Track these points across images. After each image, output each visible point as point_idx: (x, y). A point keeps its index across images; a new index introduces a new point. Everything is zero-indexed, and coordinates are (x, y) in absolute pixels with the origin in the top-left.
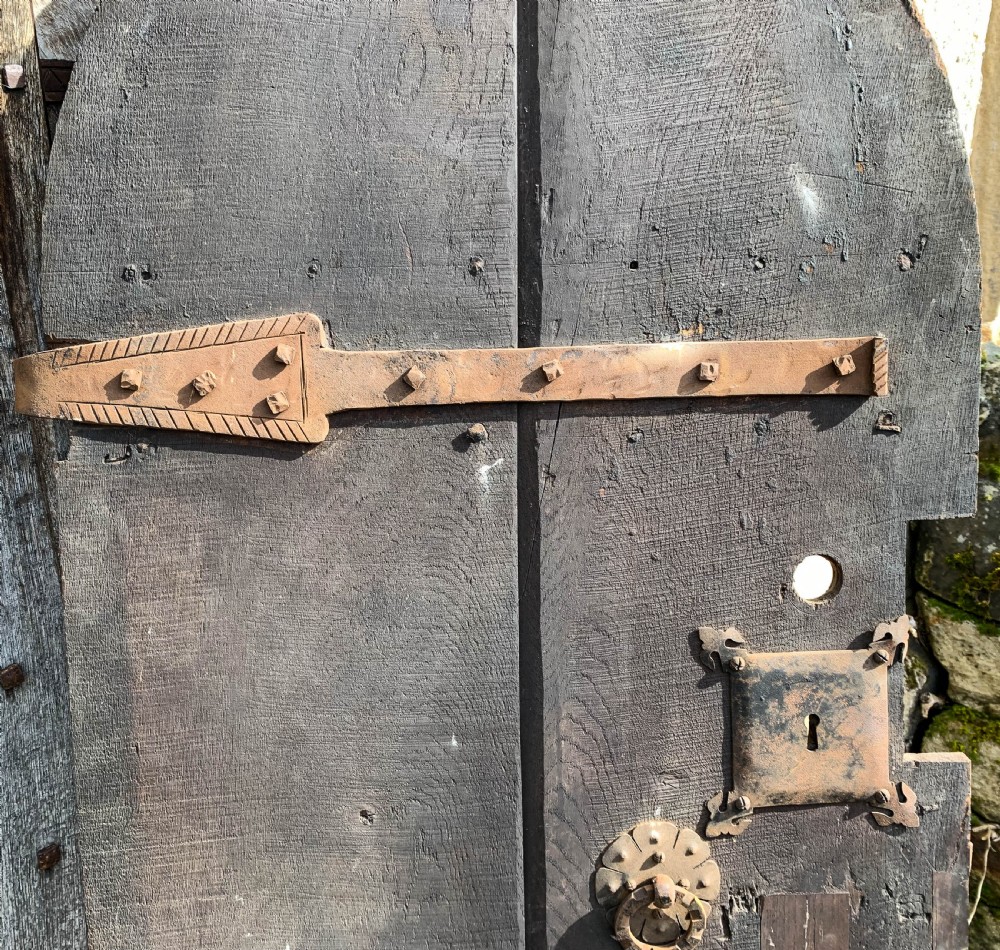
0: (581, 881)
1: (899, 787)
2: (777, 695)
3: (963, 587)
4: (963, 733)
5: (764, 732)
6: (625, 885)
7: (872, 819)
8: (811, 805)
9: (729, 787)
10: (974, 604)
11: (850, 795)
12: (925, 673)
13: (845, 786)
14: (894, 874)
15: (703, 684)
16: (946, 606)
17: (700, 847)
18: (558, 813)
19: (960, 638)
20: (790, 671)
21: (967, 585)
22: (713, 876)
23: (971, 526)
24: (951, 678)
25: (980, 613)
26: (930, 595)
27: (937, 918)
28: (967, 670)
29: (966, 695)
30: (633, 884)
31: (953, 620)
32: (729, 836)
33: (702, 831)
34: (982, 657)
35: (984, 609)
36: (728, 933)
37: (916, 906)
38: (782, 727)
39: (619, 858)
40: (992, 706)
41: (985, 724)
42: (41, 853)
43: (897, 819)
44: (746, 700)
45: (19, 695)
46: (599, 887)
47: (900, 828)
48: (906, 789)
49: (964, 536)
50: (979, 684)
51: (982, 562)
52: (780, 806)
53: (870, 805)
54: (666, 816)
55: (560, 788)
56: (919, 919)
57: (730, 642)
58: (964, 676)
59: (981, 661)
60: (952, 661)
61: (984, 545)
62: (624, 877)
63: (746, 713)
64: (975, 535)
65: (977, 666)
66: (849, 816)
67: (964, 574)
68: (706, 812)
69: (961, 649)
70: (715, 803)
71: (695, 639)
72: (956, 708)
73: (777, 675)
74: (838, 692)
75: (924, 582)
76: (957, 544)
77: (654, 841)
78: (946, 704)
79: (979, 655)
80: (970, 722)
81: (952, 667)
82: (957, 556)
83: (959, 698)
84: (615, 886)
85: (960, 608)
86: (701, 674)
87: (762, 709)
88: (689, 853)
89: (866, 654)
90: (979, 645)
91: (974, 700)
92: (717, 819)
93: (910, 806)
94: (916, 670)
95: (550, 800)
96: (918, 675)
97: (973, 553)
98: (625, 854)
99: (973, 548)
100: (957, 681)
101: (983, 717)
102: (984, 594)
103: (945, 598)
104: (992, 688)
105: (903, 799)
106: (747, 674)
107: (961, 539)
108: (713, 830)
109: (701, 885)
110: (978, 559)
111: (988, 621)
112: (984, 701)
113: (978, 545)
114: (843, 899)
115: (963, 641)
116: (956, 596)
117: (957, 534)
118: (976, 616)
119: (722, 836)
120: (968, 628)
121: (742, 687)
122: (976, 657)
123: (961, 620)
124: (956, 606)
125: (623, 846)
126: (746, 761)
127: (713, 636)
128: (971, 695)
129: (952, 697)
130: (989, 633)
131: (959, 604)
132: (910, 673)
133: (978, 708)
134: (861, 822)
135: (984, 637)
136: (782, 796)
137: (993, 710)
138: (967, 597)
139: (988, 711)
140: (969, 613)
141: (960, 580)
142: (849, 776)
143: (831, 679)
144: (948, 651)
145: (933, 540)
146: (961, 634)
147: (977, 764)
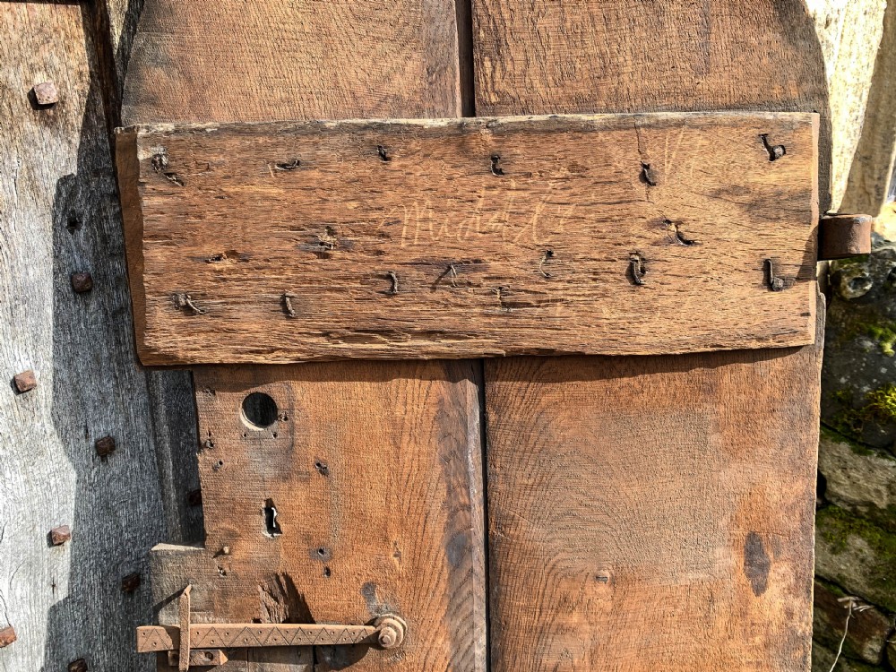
3: (843, 416)
4: (835, 527)
10: (849, 430)
16: (828, 430)
19: (837, 455)
21: (846, 416)
23: (852, 371)
24: (828, 485)
25: (854, 437)
28: (841, 480)
29: (839, 498)
31: (833, 441)
34: (853, 470)
35: (858, 434)
40: (859, 508)
41: (852, 521)
49: (846, 378)
50: (850, 491)
51: (858, 399)
58: (839, 484)
59: (853, 474)
60: (830, 472)
61: (860, 386)
64: (854, 378)
65: (849, 477)
67: (844, 407)
69: (837, 463)
72: (830, 508)
76: (840, 384)
78: (823, 504)
79: (851, 468)
80: (841, 518)
81: (830, 476)
82: (839, 393)
83: (834, 500)
85: (839, 433)
90: (851, 461)
91: (845, 502)
97: (852, 392)
99: (852, 387)
100: (833, 487)
101: (851, 516)
102: (858, 423)
103: (828, 424)
104: (860, 494)
107: (843, 380)
110: (855, 396)
111: (860, 443)
112: (853, 504)
113: (856, 386)
115: (840, 457)
116: (836, 423)
117: (840, 376)
118: (851, 439)
120: (844, 448)
122: (848, 470)
123: (839, 441)
124: (835, 431)
128: (844, 498)
129: (828, 499)
130: (860, 453)
131: (839, 429)
133: (848, 508)
135: (856, 456)
137: (859, 511)
138: (845, 424)
139: (855, 511)
140: (846, 437)
141: (840, 411)
144: (827, 465)
146: (838, 452)
147: (845, 550)
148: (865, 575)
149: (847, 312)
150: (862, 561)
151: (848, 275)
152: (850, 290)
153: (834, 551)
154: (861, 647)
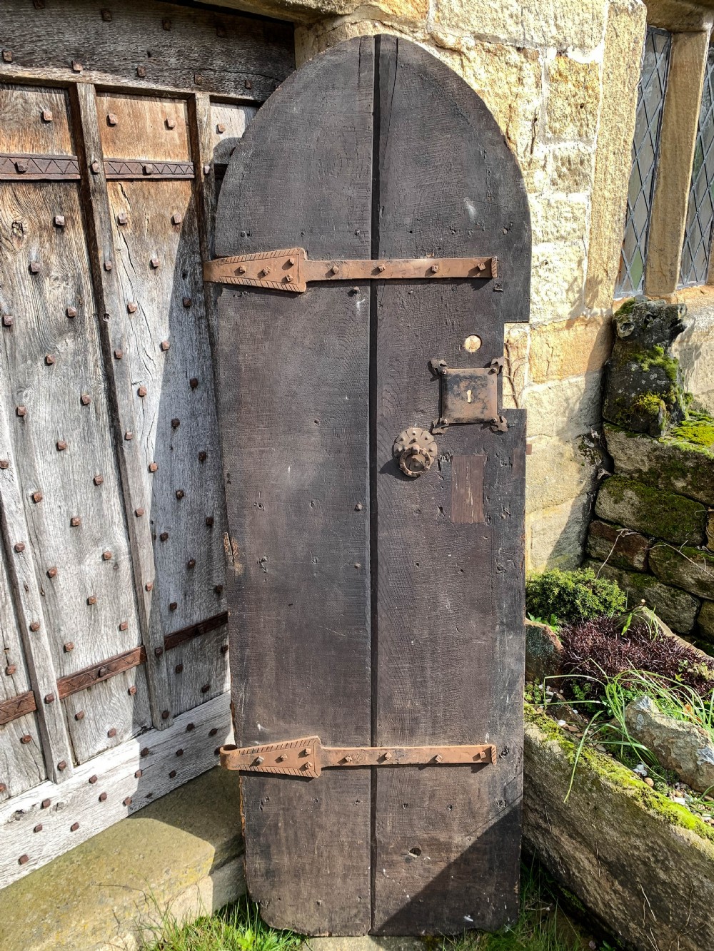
0: (389, 448)
1: (500, 418)
2: (457, 383)
5: (453, 396)
6: (404, 450)
7: (491, 429)
8: (468, 424)
9: (441, 416)
10: (624, 423)
11: (483, 419)
12: (600, 458)
13: (482, 416)
14: (499, 449)
15: (432, 380)
16: (613, 426)
17: (430, 437)
18: (382, 424)
20: (462, 375)
22: (434, 448)
24: (614, 462)
25: (626, 427)
26: (607, 421)
27: (514, 466)
28: (622, 457)
29: (622, 470)
30: (406, 448)
31: (615, 432)
32: (440, 434)
33: (431, 432)
34: (628, 449)
35: (629, 425)
36: (440, 469)
37: (507, 461)
38: (459, 394)
39: (402, 440)
40: (633, 474)
41: (626, 481)
42: (200, 454)
43: (500, 429)
44: (446, 385)
45: (196, 391)
46: (395, 450)
47: (501, 432)
48: (503, 418)
49: (622, 390)
50: (627, 464)
51: (628, 402)
52: (458, 424)
53: (490, 423)
54: (418, 426)
55: (382, 415)
56: (508, 466)
57: (441, 365)
58: (620, 460)
59: (627, 451)
60: (615, 453)
61: (630, 394)
62: (403, 446)
63: (446, 389)
64: (626, 389)
65: (625, 454)
66: (482, 428)
67: (620, 408)
68: (433, 425)
69: (619, 446)
70: (435, 422)
71: (430, 364)
72: (615, 476)
73: (457, 376)
74: (479, 382)
75: (605, 415)
76: (618, 394)
77: (414, 434)
78: (610, 474)
80: (620, 480)
81: (615, 456)
82: (618, 400)
83: (618, 471)
84: (400, 449)
85: (618, 426)
86: (432, 377)
87: (452, 388)
88: (426, 439)
90: (627, 443)
91: (625, 472)
92: (436, 427)
93: (504, 424)
94: (596, 457)
95: (379, 419)
96: (597, 459)
97: (625, 398)
98: (404, 438)
99: (625, 395)
100: (618, 463)
101: (628, 479)
102: (628, 417)
104: (633, 465)
105: (502, 421)
106: (447, 376)
107: (620, 391)
108: (435, 431)
109: (430, 451)
111: (630, 430)
112: (629, 473)
113: (627, 394)
114: (481, 458)
115: (620, 442)
116: (617, 420)
117: (618, 389)
118: (626, 430)
119: (438, 434)
120: (622, 434)
121: (445, 381)
122: (625, 450)
123: (618, 431)
124: (616, 425)
125: (403, 435)
126: (446, 407)
127: (436, 363)
128: (624, 470)
129: (613, 470)
130: (631, 437)
131: (618, 423)
132: (592, 458)
133: (625, 475)
134: (487, 430)
135: (629, 439)
136: (459, 419)
137: (632, 476)
138: (621, 419)
140: (622, 427)
141: (618, 412)
142: (482, 413)
143: (477, 377)
144: (613, 448)
145: (609, 393)
146: (618, 439)
147: (622, 500)
148: (634, 514)
149: (623, 348)
150: (632, 505)
151: (620, 322)
152: (621, 331)
153: (616, 502)
154: (632, 560)
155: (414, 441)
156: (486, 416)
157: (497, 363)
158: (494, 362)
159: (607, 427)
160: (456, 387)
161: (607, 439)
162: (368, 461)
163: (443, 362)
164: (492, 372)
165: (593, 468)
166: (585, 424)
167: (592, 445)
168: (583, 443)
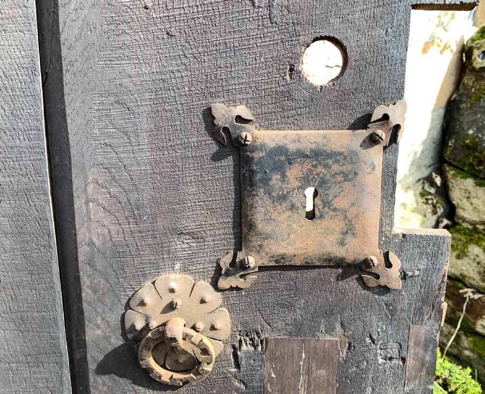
0: (114, 319)
1: (386, 256)
2: (279, 168)
3: (469, 158)
4: (460, 240)
5: (268, 202)
6: (147, 328)
7: (361, 280)
8: (307, 267)
9: (238, 248)
10: (474, 169)
11: (342, 260)
12: (443, 207)
13: (339, 252)
14: (378, 325)
15: (216, 157)
16: (458, 170)
17: (213, 297)
18: (91, 263)
19: (463, 188)
20: (292, 147)
21: (471, 158)
22: (224, 322)
23: (478, 124)
24: (457, 211)
25: (477, 174)
26: (450, 164)
27: (410, 362)
28: (466, 206)
29: (464, 220)
30: (154, 324)
31: (461, 178)
32: (237, 289)
33: (215, 284)
34: (475, 199)
35: (480, 171)
36: (238, 365)
37: (394, 350)
38: (283, 198)
39: (142, 304)
40: (478, 226)
41: (472, 235)
43: (382, 281)
44: (252, 172)
46: (128, 325)
47: (385, 290)
48: (393, 257)
49: (473, 130)
50: (472, 214)
51: (482, 144)
52: (281, 266)
53: (363, 267)
54: (184, 270)
55: (91, 244)
56: (394, 361)
57: (239, 119)
58: (464, 209)
59: (474, 201)
60: (459, 201)
62: (147, 319)
63: (252, 184)
64: (479, 130)
65: (472, 204)
66: (342, 277)
67: (471, 152)
68: (219, 268)
69: (464, 194)
70: (226, 261)
71: (208, 115)
72: (458, 227)
73: (281, 150)
74: (336, 168)
75: (448, 157)
76: (468, 135)
77: (172, 291)
78: (453, 225)
79: (474, 197)
80: (464, 234)
81: (458, 204)
82: (468, 141)
83: (460, 221)
84: (139, 325)
85: (466, 172)
86: (215, 148)
87: (266, 181)
88: (203, 302)
89: (364, 134)
90: (474, 192)
91: (468, 222)
92: (228, 274)
93: (395, 271)
94: (438, 205)
95: (83, 252)
96: (439, 207)
97: (477, 140)
98: (147, 300)
99: (477, 137)
100: (460, 212)
101: (472, 232)
102: (480, 163)
103: (459, 166)
104: (479, 216)
105: (389, 265)
106: (254, 149)
107: (471, 132)
108: (223, 283)
109: (213, 328)
110: (479, 143)
111: (481, 179)
112: (473, 224)
113: (480, 136)
114: (333, 344)
115: (466, 190)
116: (465, 164)
117: (469, 128)
118: (475, 176)
119: (232, 289)
120: (470, 182)
121: (249, 161)
122: (472, 199)
123: (465, 177)
124: (463, 170)
125: (147, 293)
126: (251, 226)
127: (224, 113)
128: (467, 220)
129: (456, 221)
130: (480, 185)
131: (466, 169)
132: (434, 206)
133: (470, 227)
134: (352, 283)
135: (478, 187)
136: (283, 257)
137: (478, 229)
138: (471, 165)
139: (475, 230)
140: (471, 174)
141: (467, 155)
142: (342, 243)
143: (330, 155)
144: (456, 196)
145: (455, 133)
146: (465, 186)
147: (466, 256)
148: (480, 273)
149: (477, 80)
150: (478, 263)
151: (478, 49)
152: (479, 60)
153: (458, 257)
154: (474, 324)
155: (171, 307)
156: (351, 252)
157: (386, 117)
158: (377, 115)
159: (450, 173)
160: (276, 178)
161: (450, 185)
162: (64, 346)
163: (242, 111)
164: (373, 140)
165: (435, 217)
166: (425, 165)
167: (433, 191)
168: (423, 188)
